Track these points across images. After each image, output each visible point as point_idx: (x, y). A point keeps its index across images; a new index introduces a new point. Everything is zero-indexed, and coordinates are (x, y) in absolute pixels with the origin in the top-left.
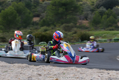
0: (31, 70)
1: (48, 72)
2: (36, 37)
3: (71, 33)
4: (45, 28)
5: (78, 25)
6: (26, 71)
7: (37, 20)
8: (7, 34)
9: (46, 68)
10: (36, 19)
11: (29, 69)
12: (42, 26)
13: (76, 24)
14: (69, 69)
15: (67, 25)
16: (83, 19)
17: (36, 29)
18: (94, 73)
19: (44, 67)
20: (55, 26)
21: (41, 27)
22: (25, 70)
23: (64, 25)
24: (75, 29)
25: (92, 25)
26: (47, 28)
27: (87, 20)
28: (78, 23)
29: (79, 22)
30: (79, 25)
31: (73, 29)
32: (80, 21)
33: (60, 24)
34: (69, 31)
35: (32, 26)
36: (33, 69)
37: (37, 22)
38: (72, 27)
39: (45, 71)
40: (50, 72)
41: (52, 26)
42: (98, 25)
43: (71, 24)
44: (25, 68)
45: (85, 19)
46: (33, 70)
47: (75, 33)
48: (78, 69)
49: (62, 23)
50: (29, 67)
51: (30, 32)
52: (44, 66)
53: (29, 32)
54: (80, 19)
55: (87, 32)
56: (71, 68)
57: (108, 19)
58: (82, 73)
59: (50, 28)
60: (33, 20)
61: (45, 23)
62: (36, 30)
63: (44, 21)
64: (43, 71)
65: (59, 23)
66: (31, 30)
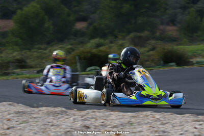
0: (72, 119)
1: (102, 121)
2: (80, 59)
3: (146, 49)
4: (96, 41)
5: (158, 34)
6: (61, 121)
8: (29, 53)
9: (98, 114)
11: (67, 117)
12: (93, 37)
13: (154, 33)
14: (141, 116)
15: (138, 34)
17: (81, 43)
19: (94, 112)
20: (116, 37)
21: (90, 39)
22: (59, 118)
23: (132, 35)
24: (153, 42)
25: (185, 34)
26: (102, 41)
27: (174, 25)
28: (158, 31)
29: (159, 29)
30: (161, 34)
31: (148, 42)
32: (162, 27)
33: (124, 34)
36: (75, 117)
37: (83, 30)
38: (148, 39)
39: (96, 120)
40: (106, 122)
42: (195, 34)
43: (145, 34)
44: (60, 116)
46: (74, 119)
47: (153, 49)
48: (158, 115)
49: (129, 32)
50: (68, 114)
51: (71, 49)
52: (95, 110)
53: (68, 49)
54: (162, 24)
55: (176, 47)
56: (145, 113)
58: (165, 122)
59: (107, 41)
60: (75, 27)
64: (94, 120)
66: (71, 45)
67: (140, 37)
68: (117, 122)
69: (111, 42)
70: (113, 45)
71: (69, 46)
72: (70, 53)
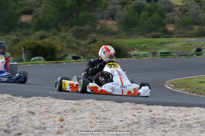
0: (18, 105)
1: (47, 107)
4: (41, 32)
5: (98, 28)
6: (8, 107)
7: (29, 20)
9: (43, 101)
10: (25, 18)
11: (13, 103)
12: (37, 29)
13: (95, 27)
14: (84, 104)
15: (80, 28)
16: (108, 19)
17: (26, 34)
18: (126, 109)
19: (39, 99)
20: (59, 30)
21: (35, 31)
22: (6, 104)
23: (74, 28)
24: (94, 35)
25: (123, 28)
26: (46, 33)
27: (114, 19)
28: (98, 25)
29: (100, 24)
30: (101, 28)
31: (89, 35)
32: (102, 22)
33: (67, 27)
34: (84, 38)
35: (20, 29)
36: (21, 104)
37: (29, 22)
38: (89, 32)
39: (41, 106)
40: (50, 108)
41: (54, 30)
42: (133, 29)
43: (87, 27)
45: (112, 19)
46: (20, 105)
47: (94, 41)
48: (99, 103)
49: (72, 26)
50: (14, 100)
51: (16, 40)
52: (40, 97)
53: (13, 40)
54: (102, 19)
56: (87, 101)
57: (150, 18)
58: (105, 109)
59: (51, 33)
60: (21, 20)
61: (42, 25)
62: (26, 37)
63: (40, 21)
64: (39, 106)
65: (66, 25)
66: (17, 36)
67: (82, 30)
68: (60, 109)
69: (55, 34)
70: (56, 37)
71: (15, 37)
72: (16, 44)
